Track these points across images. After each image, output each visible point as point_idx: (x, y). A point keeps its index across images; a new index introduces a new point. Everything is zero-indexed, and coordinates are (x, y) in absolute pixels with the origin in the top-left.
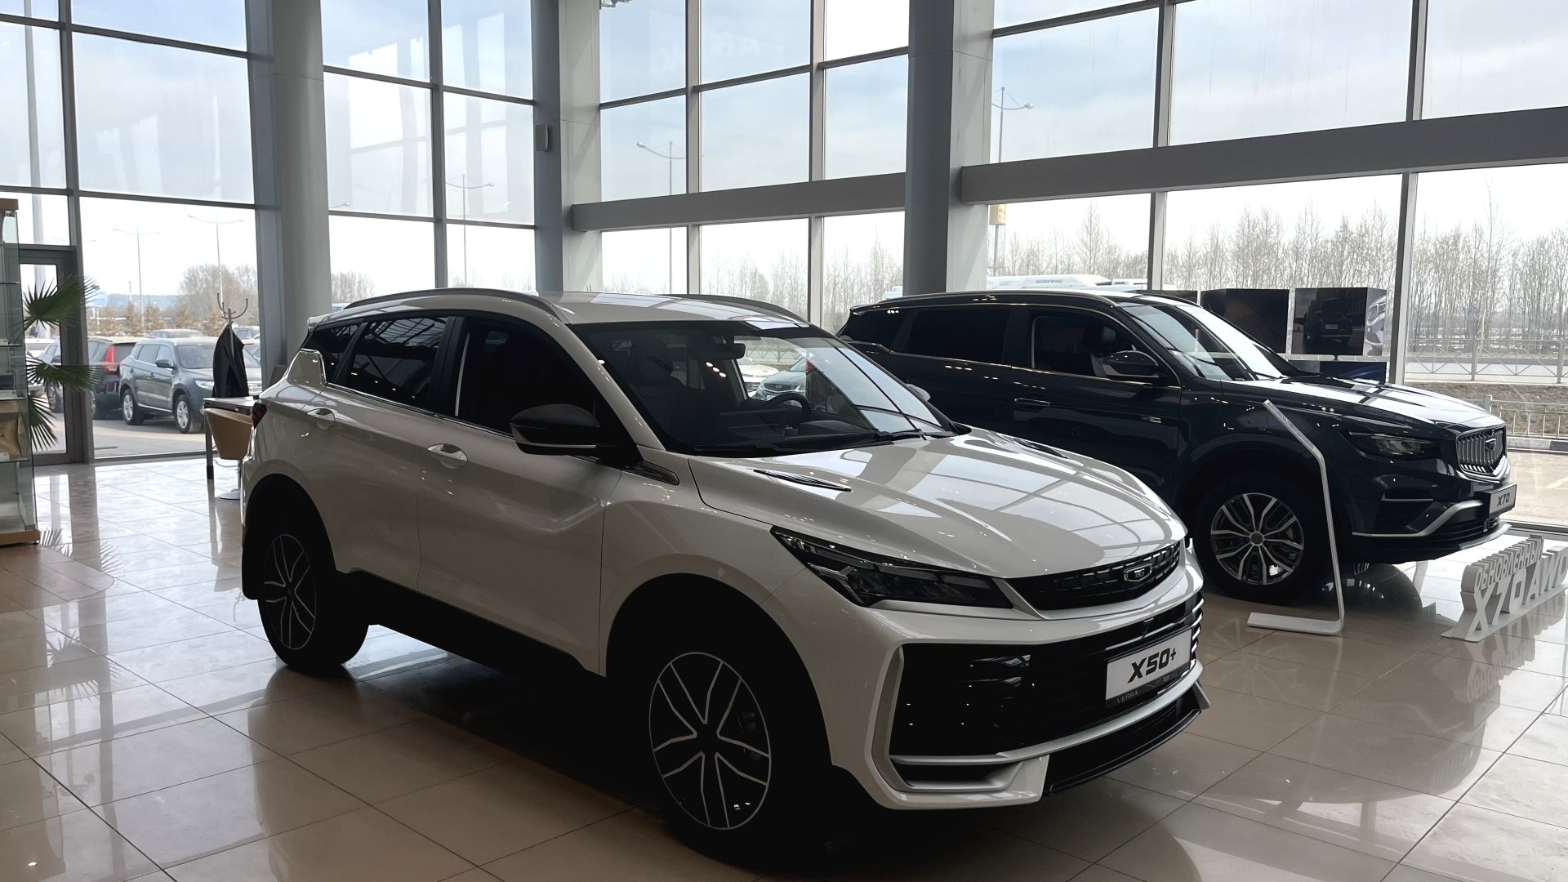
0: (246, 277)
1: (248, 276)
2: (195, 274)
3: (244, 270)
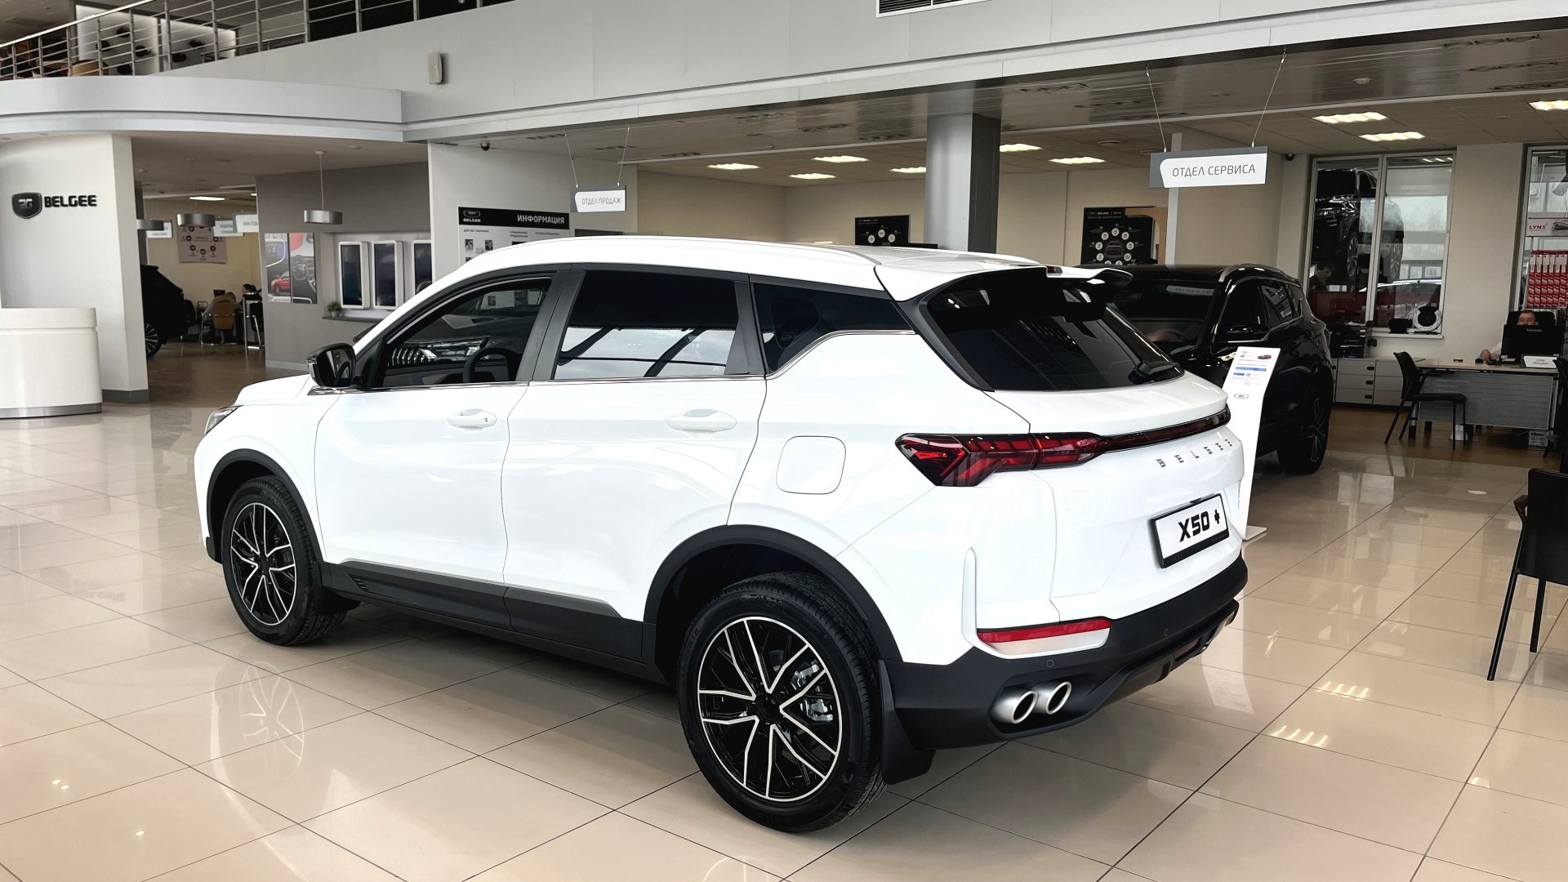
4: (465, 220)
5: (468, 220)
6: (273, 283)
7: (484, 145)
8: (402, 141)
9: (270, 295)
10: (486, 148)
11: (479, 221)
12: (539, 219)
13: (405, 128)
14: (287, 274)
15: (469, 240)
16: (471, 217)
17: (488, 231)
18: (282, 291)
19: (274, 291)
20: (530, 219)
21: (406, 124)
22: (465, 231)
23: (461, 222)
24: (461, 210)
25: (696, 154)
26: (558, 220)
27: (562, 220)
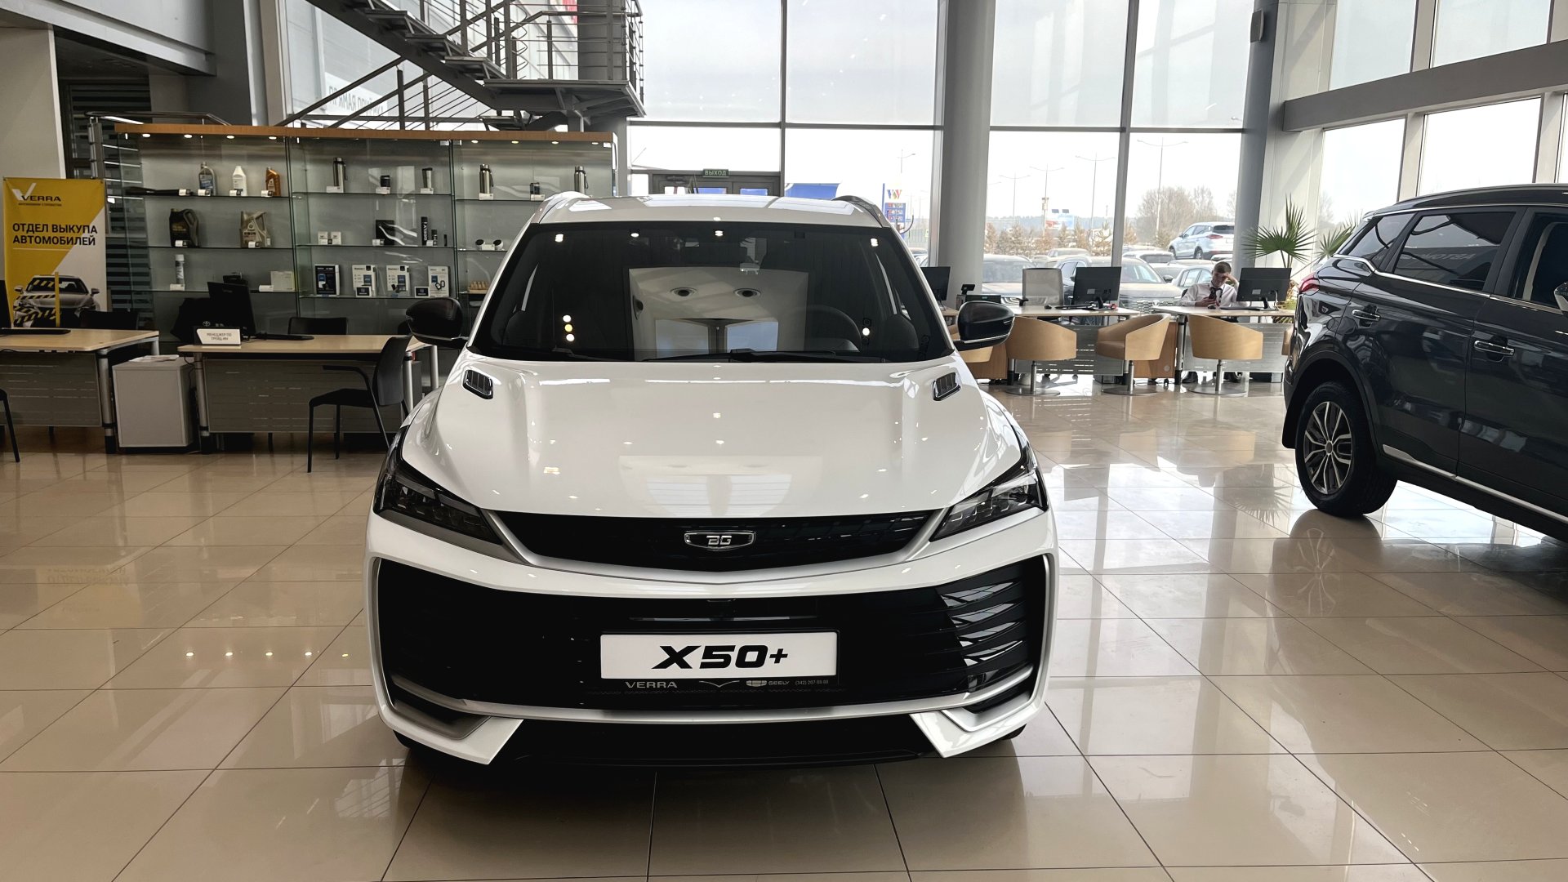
0: (1200, 199)
1: (1203, 197)
2: (1153, 196)
3: (1200, 191)
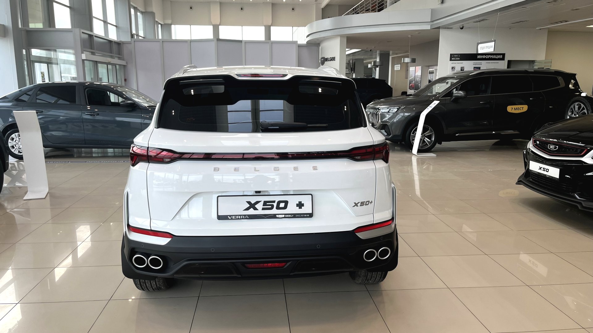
4: (452, 59)
5: (454, 59)
6: (410, 85)
7: (461, 27)
8: (430, 29)
9: (409, 90)
10: (462, 28)
11: (459, 59)
12: (489, 56)
13: (432, 23)
14: (414, 82)
15: (453, 67)
16: (456, 57)
17: (462, 63)
18: (412, 88)
19: (410, 88)
20: (484, 57)
21: (433, 21)
22: (452, 63)
23: (451, 60)
24: (451, 55)
25: (566, 21)
26: (499, 57)
27: (501, 57)
